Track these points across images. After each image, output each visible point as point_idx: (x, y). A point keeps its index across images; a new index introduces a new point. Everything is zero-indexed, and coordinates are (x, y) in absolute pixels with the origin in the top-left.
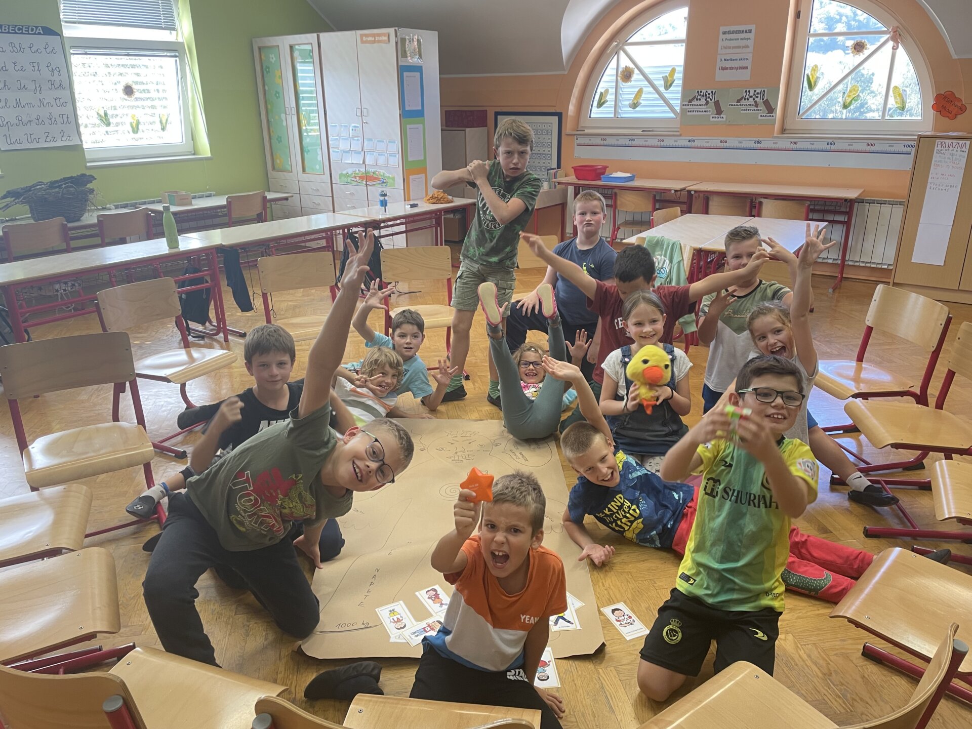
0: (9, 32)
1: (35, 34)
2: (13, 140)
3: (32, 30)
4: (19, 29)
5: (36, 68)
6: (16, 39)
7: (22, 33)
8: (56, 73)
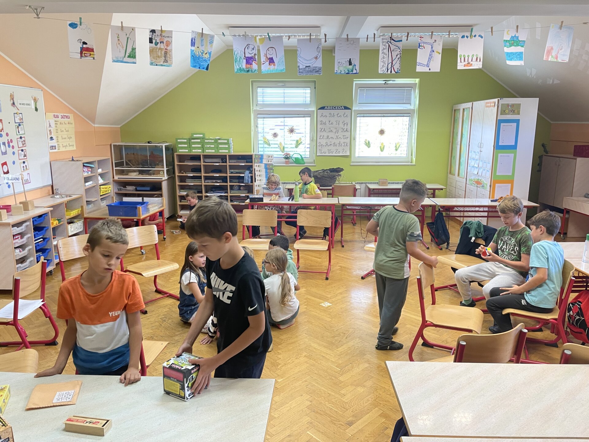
0: (330, 109)
1: (341, 109)
2: (323, 152)
3: (340, 108)
4: (334, 108)
5: (338, 123)
6: (332, 111)
7: (335, 109)
8: (346, 125)
